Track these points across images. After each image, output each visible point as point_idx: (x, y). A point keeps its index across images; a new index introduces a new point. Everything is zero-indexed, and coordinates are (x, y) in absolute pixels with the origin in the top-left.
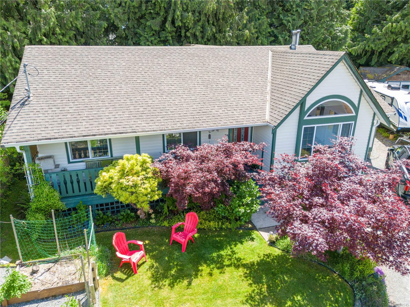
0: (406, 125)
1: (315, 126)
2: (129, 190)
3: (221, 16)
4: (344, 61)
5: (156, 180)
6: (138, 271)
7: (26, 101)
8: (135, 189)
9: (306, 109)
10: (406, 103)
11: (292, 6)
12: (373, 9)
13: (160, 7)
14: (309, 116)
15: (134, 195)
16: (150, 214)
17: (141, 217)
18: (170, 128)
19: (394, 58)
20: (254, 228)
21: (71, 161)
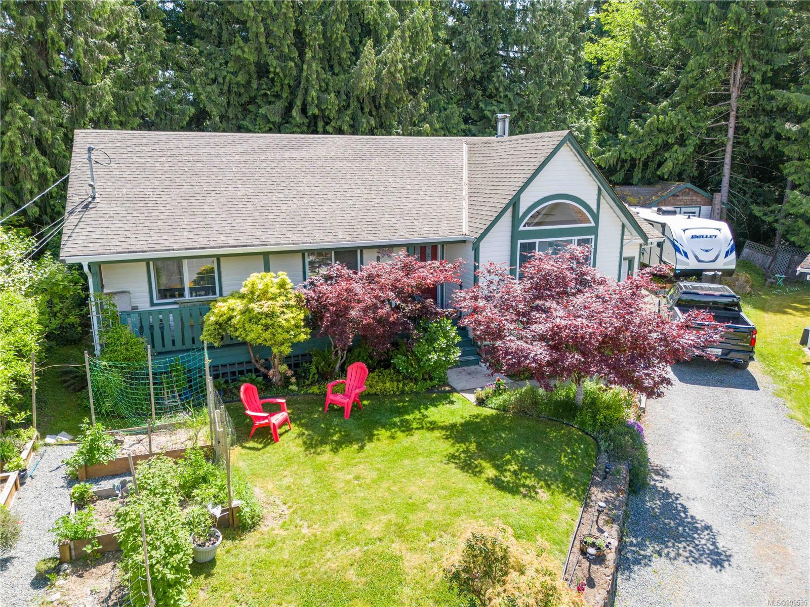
0: (687, 264)
1: (537, 241)
2: (263, 321)
3: (383, 101)
4: (570, 145)
5: (302, 311)
6: (280, 439)
7: (90, 202)
8: (271, 320)
9: (521, 214)
10: (684, 231)
11: (497, 89)
12: (628, 95)
13: (282, 85)
14: (524, 226)
15: (270, 330)
16: (289, 378)
17: (274, 380)
18: (319, 241)
19: (666, 169)
20: (453, 390)
21: (155, 301)
